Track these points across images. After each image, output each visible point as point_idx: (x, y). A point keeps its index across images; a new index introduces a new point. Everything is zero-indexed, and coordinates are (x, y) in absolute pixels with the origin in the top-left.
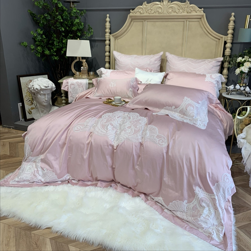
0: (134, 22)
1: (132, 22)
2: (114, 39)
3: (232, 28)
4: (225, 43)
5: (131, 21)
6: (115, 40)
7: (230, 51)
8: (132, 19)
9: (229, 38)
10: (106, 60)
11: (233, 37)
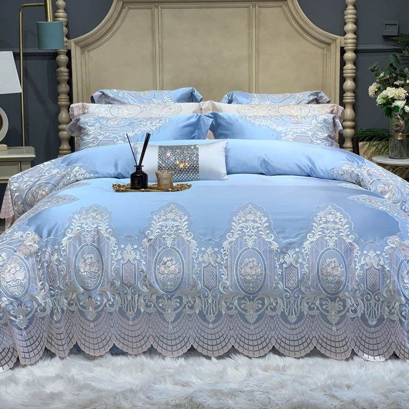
0: (129, 9)
1: (124, 11)
2: (80, 51)
3: (353, 19)
4: (343, 51)
5: (122, 8)
6: (83, 53)
7: (354, 67)
8: (123, 3)
9: (350, 40)
10: (59, 103)
11: (357, 39)
